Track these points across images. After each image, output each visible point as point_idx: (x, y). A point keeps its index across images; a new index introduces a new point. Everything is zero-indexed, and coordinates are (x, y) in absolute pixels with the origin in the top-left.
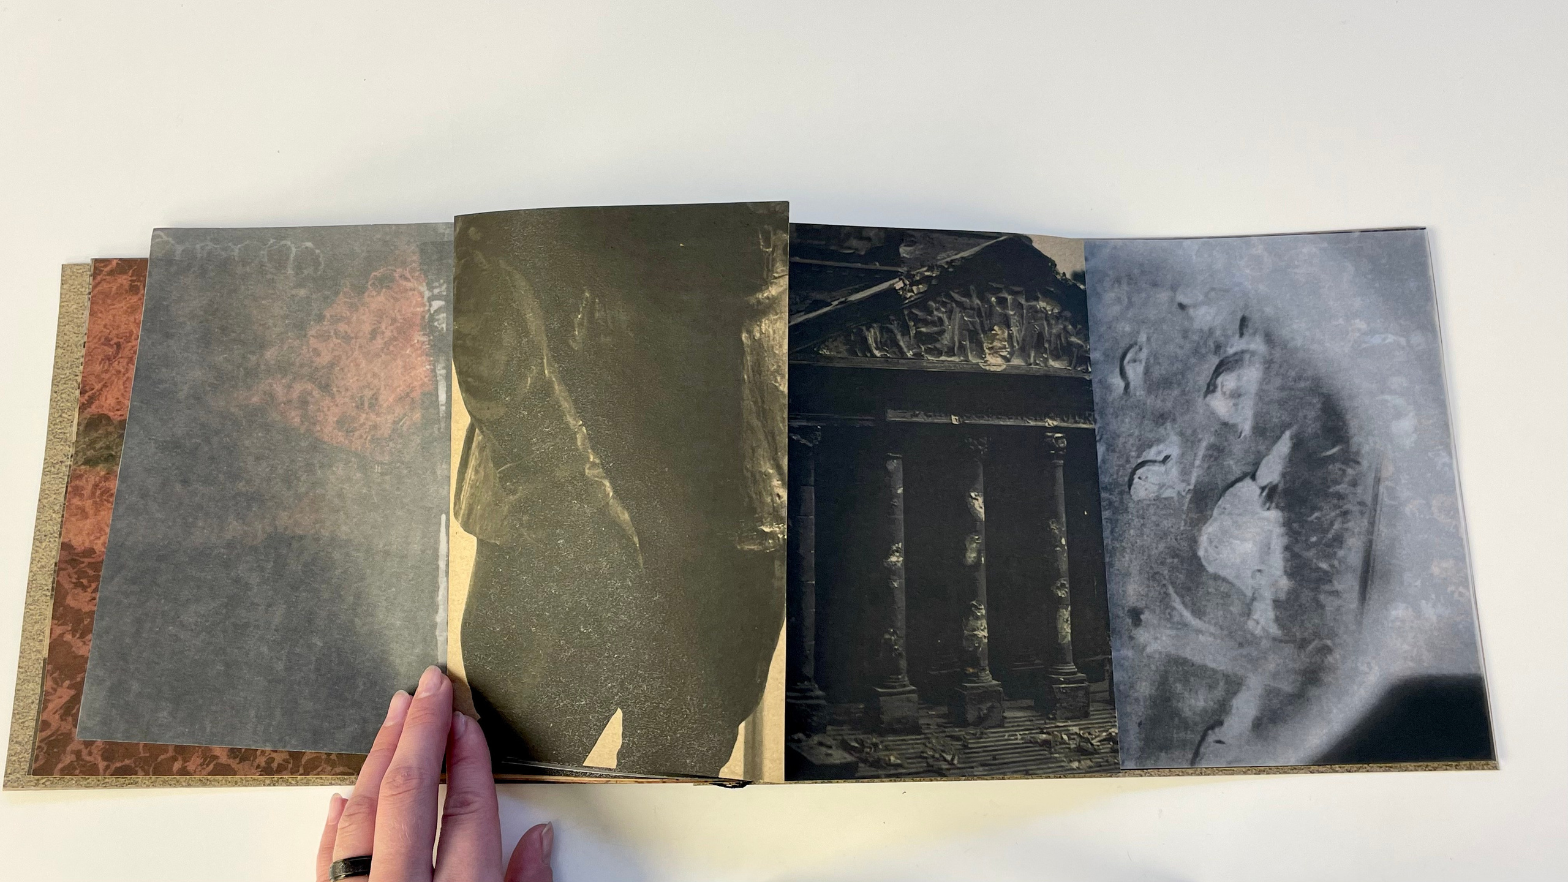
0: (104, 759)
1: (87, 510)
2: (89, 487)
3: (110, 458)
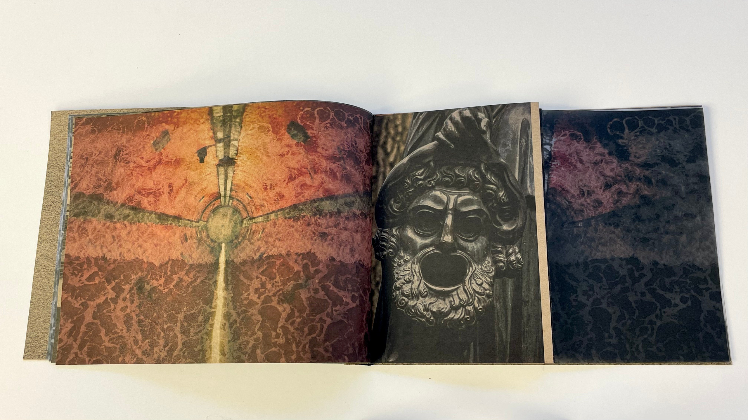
0: (88, 356)
1: (76, 238)
2: (77, 227)
3: (85, 213)
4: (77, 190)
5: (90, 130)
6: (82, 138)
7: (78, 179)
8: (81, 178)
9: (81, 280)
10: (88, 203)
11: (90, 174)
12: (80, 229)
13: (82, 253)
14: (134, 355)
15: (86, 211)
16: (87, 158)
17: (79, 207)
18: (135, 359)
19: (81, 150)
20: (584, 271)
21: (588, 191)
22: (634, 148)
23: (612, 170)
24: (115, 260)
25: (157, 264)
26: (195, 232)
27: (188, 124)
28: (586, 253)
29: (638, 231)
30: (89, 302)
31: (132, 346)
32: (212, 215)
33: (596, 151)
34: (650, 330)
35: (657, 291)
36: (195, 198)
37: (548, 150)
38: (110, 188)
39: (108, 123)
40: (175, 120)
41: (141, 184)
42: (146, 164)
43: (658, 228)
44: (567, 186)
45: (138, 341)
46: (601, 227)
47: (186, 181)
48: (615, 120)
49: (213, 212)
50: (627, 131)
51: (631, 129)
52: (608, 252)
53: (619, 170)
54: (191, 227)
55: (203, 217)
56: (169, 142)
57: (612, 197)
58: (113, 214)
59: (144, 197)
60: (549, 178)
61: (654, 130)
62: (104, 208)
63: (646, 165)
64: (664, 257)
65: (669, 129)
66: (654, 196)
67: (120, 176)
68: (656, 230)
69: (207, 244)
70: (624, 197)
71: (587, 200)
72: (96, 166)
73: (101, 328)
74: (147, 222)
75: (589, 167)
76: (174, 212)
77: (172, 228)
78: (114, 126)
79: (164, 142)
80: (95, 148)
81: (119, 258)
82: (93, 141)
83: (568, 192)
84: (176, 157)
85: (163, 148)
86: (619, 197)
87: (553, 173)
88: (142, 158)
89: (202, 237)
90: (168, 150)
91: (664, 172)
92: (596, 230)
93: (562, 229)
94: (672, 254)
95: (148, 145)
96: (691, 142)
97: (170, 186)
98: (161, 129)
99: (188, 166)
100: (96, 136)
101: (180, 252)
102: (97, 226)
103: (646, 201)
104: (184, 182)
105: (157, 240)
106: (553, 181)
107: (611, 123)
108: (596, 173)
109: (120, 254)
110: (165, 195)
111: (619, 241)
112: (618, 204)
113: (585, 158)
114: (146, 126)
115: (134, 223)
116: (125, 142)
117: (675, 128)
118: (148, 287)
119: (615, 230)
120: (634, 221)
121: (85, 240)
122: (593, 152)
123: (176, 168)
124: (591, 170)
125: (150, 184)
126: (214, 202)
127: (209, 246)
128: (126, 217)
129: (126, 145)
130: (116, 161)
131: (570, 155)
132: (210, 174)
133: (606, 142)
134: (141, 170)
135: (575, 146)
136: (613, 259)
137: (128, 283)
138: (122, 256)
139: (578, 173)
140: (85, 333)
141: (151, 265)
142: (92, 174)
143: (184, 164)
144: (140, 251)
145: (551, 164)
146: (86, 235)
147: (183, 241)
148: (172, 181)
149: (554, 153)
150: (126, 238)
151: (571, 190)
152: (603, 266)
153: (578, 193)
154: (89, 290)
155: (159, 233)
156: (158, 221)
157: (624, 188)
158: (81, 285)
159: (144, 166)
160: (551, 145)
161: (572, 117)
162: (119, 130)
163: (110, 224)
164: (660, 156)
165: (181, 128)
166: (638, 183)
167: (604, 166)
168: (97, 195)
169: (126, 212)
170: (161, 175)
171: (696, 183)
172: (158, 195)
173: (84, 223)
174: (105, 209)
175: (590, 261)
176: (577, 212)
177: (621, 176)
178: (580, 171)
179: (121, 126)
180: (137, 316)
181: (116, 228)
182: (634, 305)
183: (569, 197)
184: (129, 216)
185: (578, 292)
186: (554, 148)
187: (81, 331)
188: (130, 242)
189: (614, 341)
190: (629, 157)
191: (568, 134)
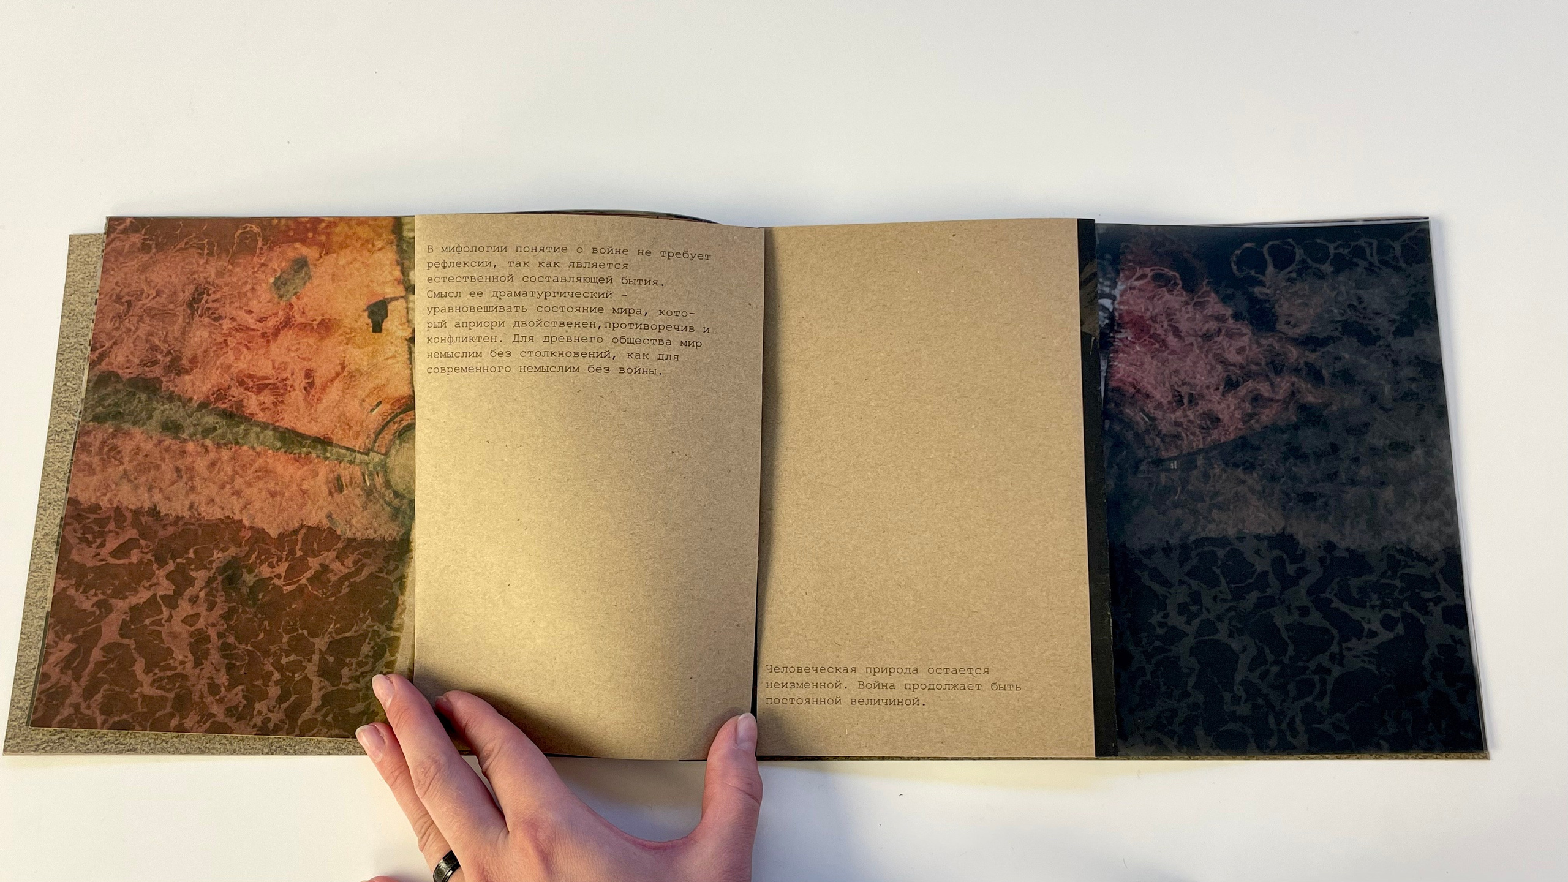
0: (102, 713)
1: (94, 466)
2: (98, 443)
3: (118, 416)
4: (103, 366)
5: (139, 245)
6: (121, 259)
7: (108, 344)
8: (115, 343)
9: (98, 554)
10: (126, 395)
11: (135, 337)
12: (106, 449)
13: (106, 498)
14: (205, 716)
15: (120, 413)
16: (129, 302)
17: (106, 403)
18: (208, 724)
19: (117, 283)
20: (1181, 565)
21: (1191, 395)
22: (1286, 305)
23: (1240, 351)
24: (178, 518)
25: (274, 533)
26: (359, 473)
27: (350, 248)
28: (1186, 527)
29: (1295, 479)
30: (113, 601)
31: (202, 697)
32: (397, 442)
33: (1208, 311)
34: (1318, 686)
35: (1333, 605)
36: (361, 405)
37: (1108, 309)
38: (176, 367)
39: (178, 232)
40: (323, 238)
41: (245, 366)
42: (259, 326)
43: (1336, 473)
44: (1146, 385)
45: (218, 686)
46: (1217, 471)
47: (343, 368)
48: (1247, 245)
49: (400, 435)
50: (1270, 269)
51: (1280, 266)
52: (1231, 522)
53: (1254, 352)
54: (351, 462)
55: (377, 445)
56: (308, 284)
57: (1240, 407)
58: (181, 422)
59: (249, 393)
60: (1109, 367)
61: (1327, 268)
62: (162, 408)
63: (1309, 342)
64: (1347, 533)
65: (1357, 265)
66: (1327, 405)
67: (200, 346)
68: (1332, 476)
69: (385, 501)
70: (1266, 407)
71: (1189, 413)
72: (147, 320)
73: (135, 655)
74: (255, 445)
75: (1192, 344)
76: (316, 429)
77: (311, 462)
78: (191, 240)
79: (297, 281)
80: (149, 282)
81: (187, 514)
82: (144, 268)
83: (1148, 396)
84: (323, 315)
85: (295, 294)
86: (1254, 407)
87: (1117, 358)
88: (250, 312)
89: (375, 486)
90: (305, 300)
91: (1347, 356)
92: (1206, 476)
93: (1135, 473)
94: (1364, 527)
95: (264, 285)
96: (1403, 293)
97: (308, 374)
98: (291, 254)
99: (348, 336)
100: (152, 258)
101: (325, 511)
102: (142, 445)
103: (1310, 416)
104: (339, 368)
105: (277, 484)
106: (1118, 373)
107: (1238, 252)
108: (1207, 356)
109: (191, 507)
110: (297, 392)
111: (1253, 499)
112: (1253, 422)
113: (1184, 326)
114: (260, 244)
115: (225, 444)
116: (213, 276)
117: (1371, 264)
118: (249, 579)
119: (1247, 477)
120: (1286, 458)
121: (114, 472)
122: (1202, 312)
123: (322, 338)
124: (1198, 351)
125: (264, 368)
126: (401, 416)
127: (389, 504)
128: (208, 432)
129: (216, 281)
130: (193, 314)
131: (1154, 319)
132: (394, 357)
133: (1229, 291)
134: (245, 336)
135: (1164, 299)
136: (1241, 538)
137: (205, 567)
138: (193, 510)
139: (1170, 357)
140: (100, 665)
141: (260, 535)
142: (138, 336)
143: (340, 332)
144: (236, 504)
145: (1114, 337)
146: (116, 463)
147: (333, 490)
148: (312, 365)
149: (1120, 315)
150: (206, 474)
151: (1154, 392)
152: (1221, 553)
153: (1170, 398)
154: (115, 576)
155: (280, 469)
156: (279, 444)
157: (1264, 389)
158: (99, 564)
159: (254, 330)
160: (1113, 298)
161: (1159, 239)
162: (201, 247)
163: (173, 442)
164: (1339, 321)
165: (335, 255)
166: (1294, 379)
167: (1225, 343)
168: (146, 380)
169: (210, 420)
170: (289, 350)
171: (1413, 379)
172: (282, 391)
173: (114, 435)
174: (162, 410)
175: (1194, 542)
176: (1167, 440)
177: (1258, 364)
178: (1173, 352)
179: (205, 241)
180: (220, 635)
181: (184, 452)
182: (1285, 635)
183: (1150, 407)
184: (215, 429)
185: (1168, 607)
186: (1121, 303)
187: (92, 659)
188: (214, 483)
189: (1244, 709)
190: (1275, 323)
191: (1150, 274)
